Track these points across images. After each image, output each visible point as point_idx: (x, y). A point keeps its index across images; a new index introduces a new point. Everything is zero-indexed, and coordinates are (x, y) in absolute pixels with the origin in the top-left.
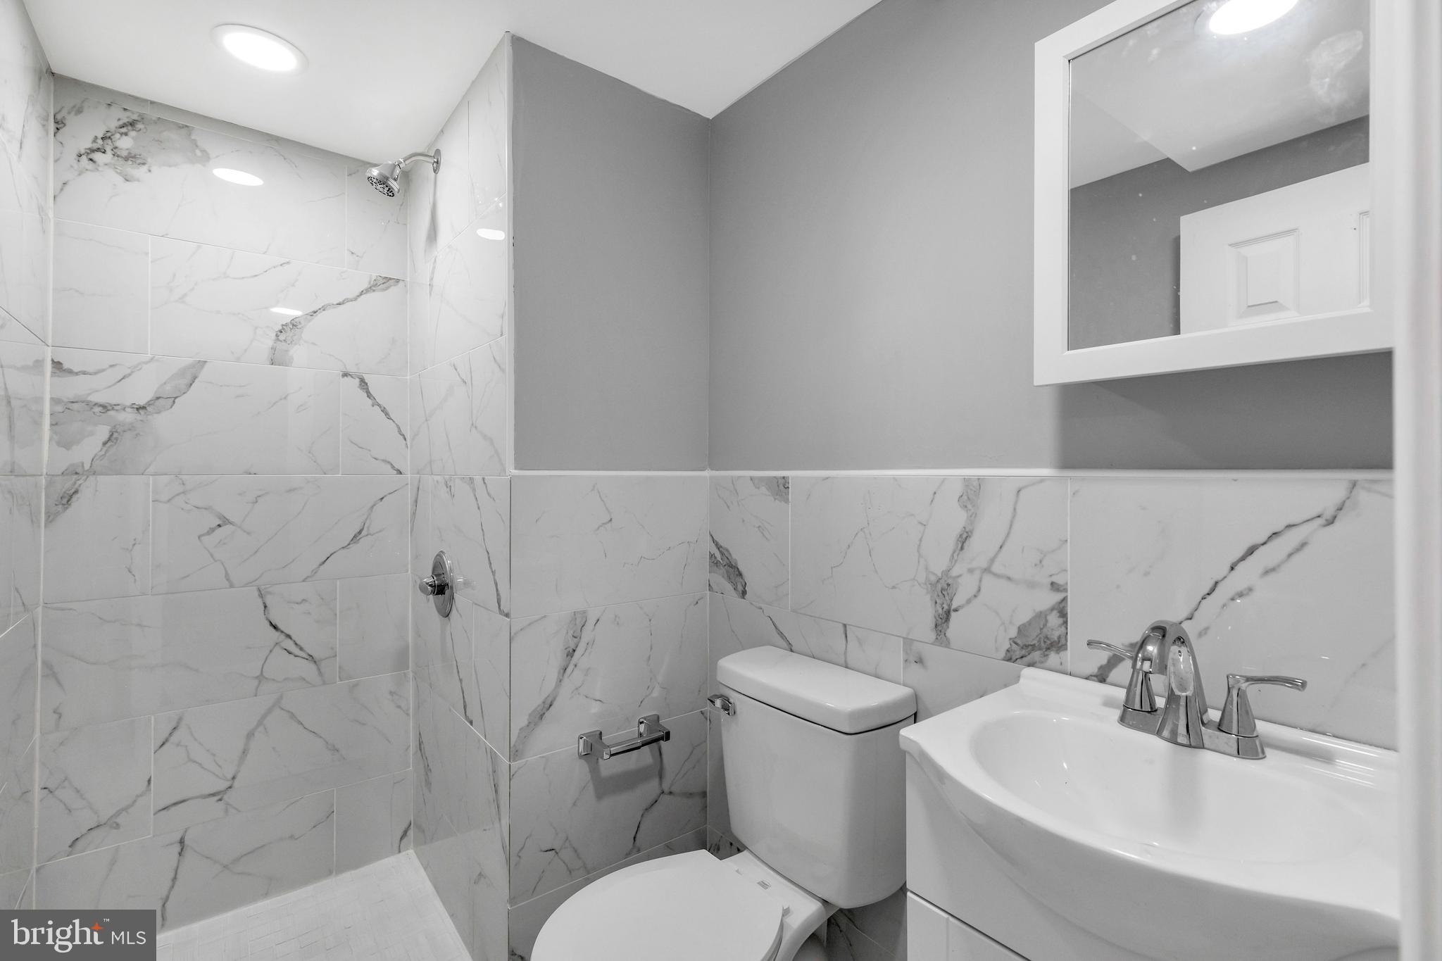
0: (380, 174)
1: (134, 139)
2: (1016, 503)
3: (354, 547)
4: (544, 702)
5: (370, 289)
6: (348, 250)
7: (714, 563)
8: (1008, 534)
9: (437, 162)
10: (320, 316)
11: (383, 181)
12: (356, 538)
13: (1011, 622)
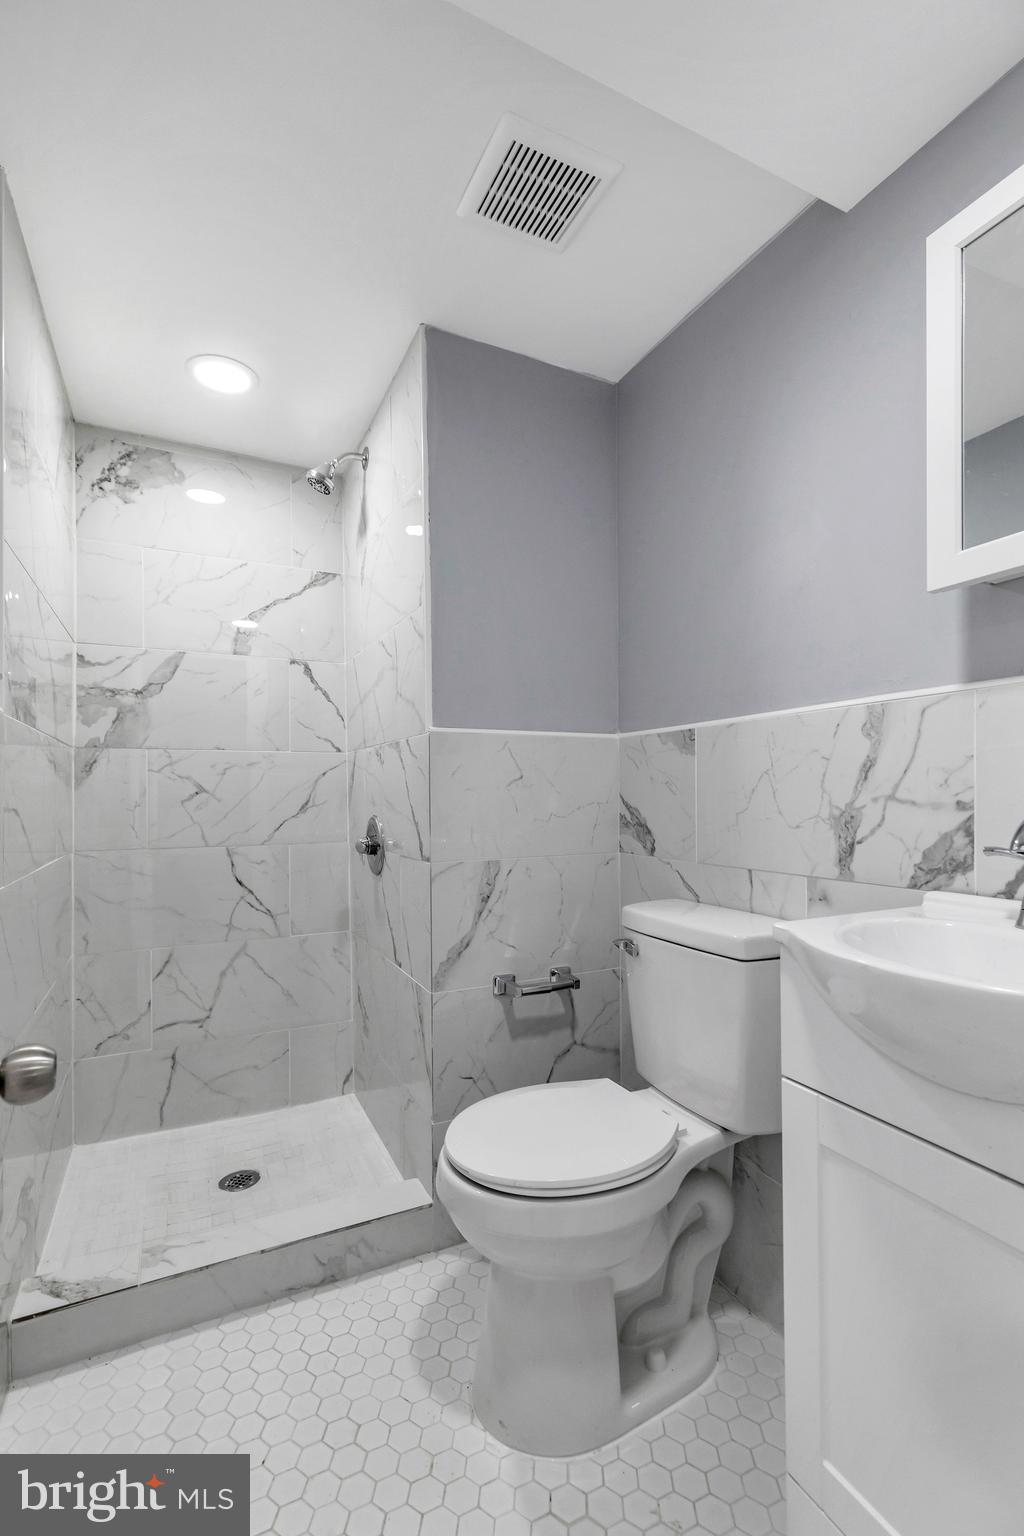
0: (319, 474)
1: (131, 467)
2: (920, 724)
3: (302, 816)
4: (462, 942)
5: (312, 584)
6: (294, 550)
7: (625, 824)
8: (913, 756)
9: (366, 460)
10: (272, 609)
11: (320, 481)
12: (304, 808)
13: (916, 848)
